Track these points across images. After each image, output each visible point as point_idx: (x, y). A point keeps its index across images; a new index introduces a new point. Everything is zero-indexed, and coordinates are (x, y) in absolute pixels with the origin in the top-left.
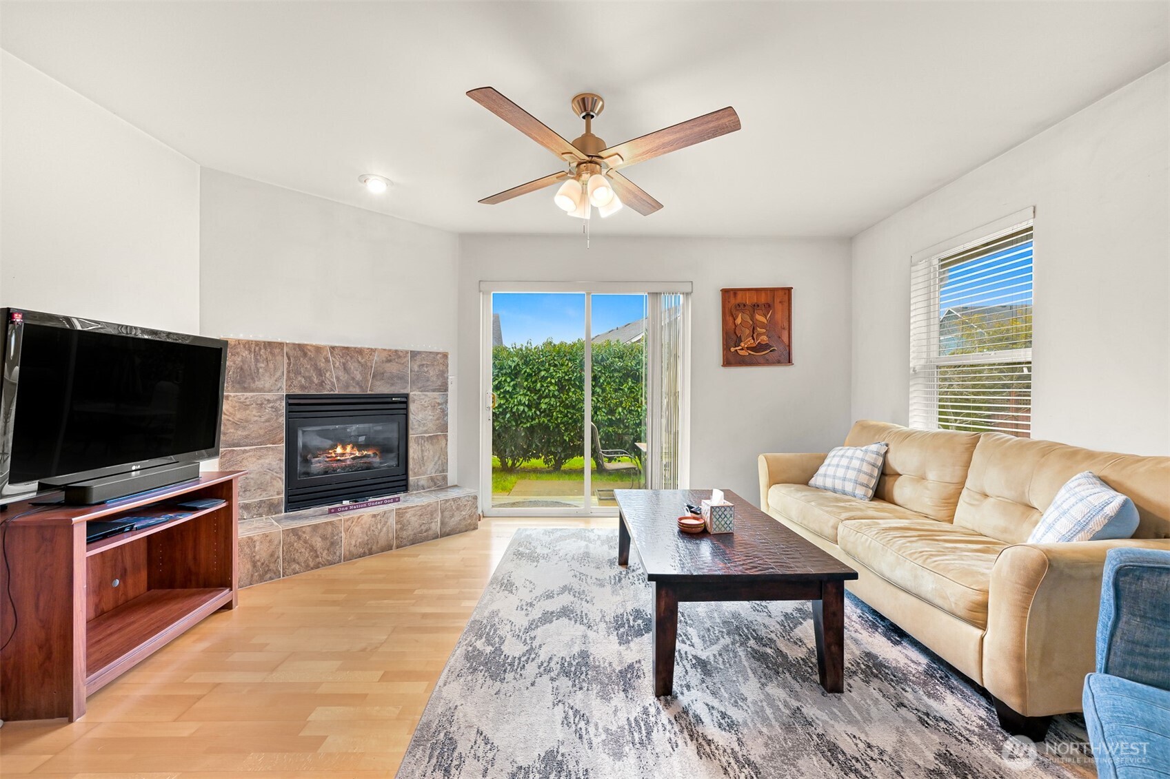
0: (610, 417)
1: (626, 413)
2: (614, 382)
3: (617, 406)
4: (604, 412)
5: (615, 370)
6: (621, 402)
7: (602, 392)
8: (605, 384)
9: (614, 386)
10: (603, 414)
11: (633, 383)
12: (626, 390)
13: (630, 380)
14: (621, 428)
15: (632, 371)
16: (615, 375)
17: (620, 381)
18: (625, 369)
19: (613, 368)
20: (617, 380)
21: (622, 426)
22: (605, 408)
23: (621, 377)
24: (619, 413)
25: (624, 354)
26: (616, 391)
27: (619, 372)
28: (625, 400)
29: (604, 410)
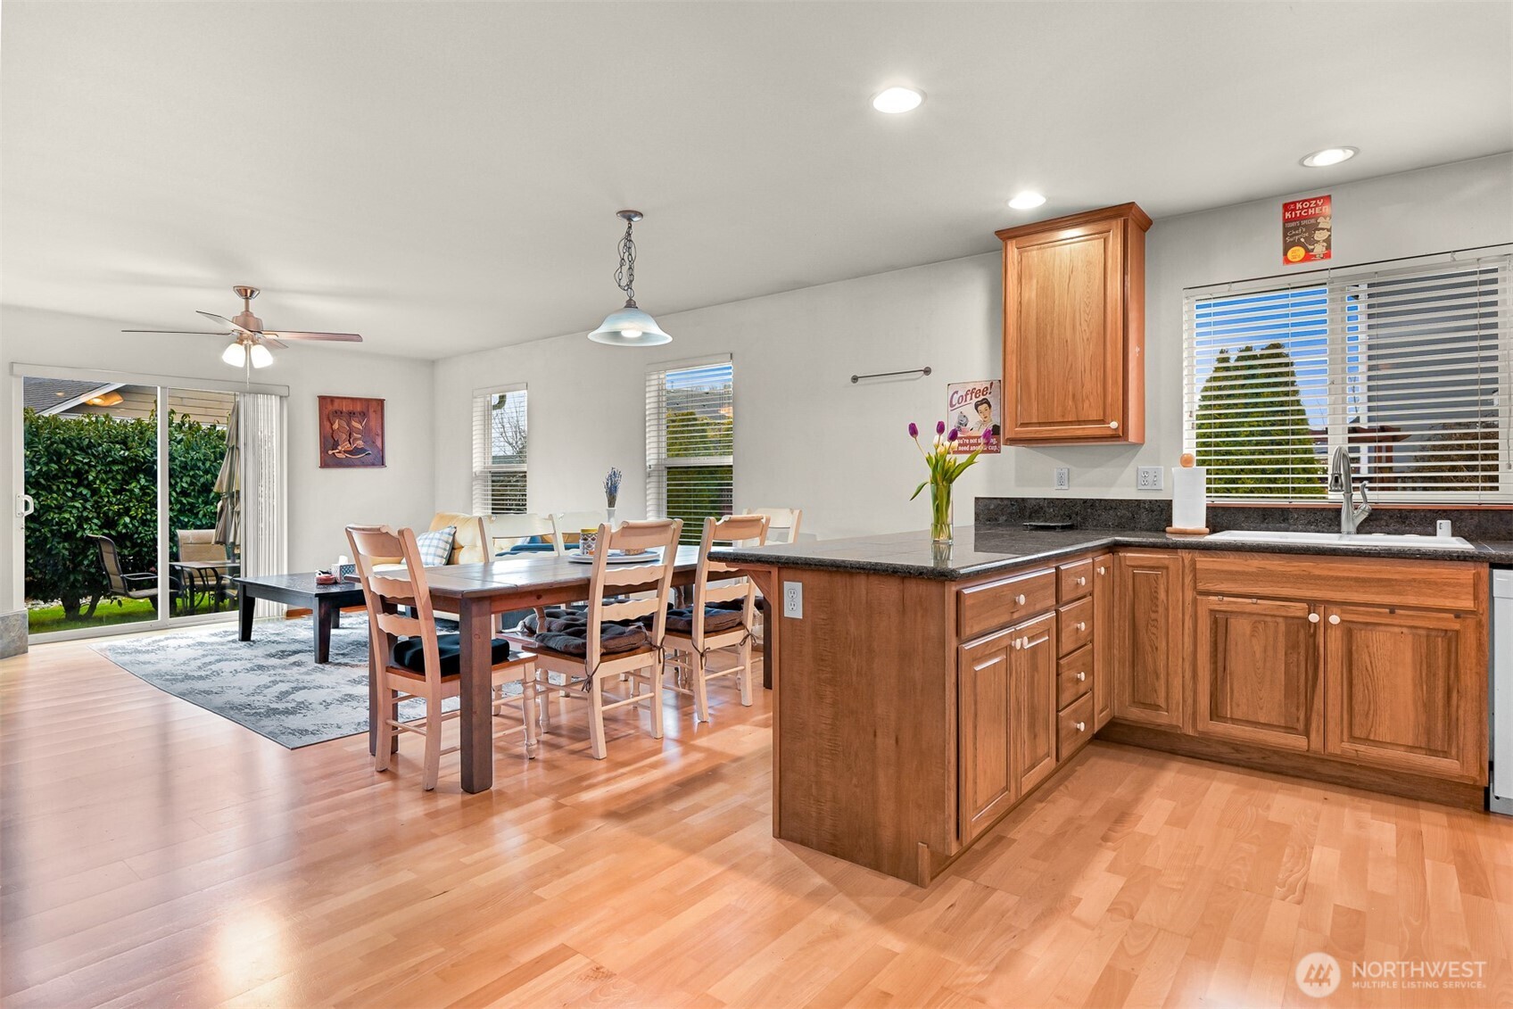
0: (106, 531)
1: (137, 524)
2: (114, 479)
3: (120, 514)
4: (96, 525)
5: (114, 462)
6: (127, 511)
7: (92, 496)
8: (98, 482)
9: (113, 485)
10: (94, 527)
11: (146, 481)
12: (137, 491)
13: (142, 476)
14: (126, 547)
15: (145, 463)
16: (115, 468)
17: (123, 479)
18: (133, 460)
19: (110, 459)
20: (119, 477)
21: (128, 544)
22: (98, 518)
23: (125, 473)
24: (125, 526)
25: (126, 438)
26: (115, 492)
27: (122, 463)
28: (134, 506)
29: (95, 521)
